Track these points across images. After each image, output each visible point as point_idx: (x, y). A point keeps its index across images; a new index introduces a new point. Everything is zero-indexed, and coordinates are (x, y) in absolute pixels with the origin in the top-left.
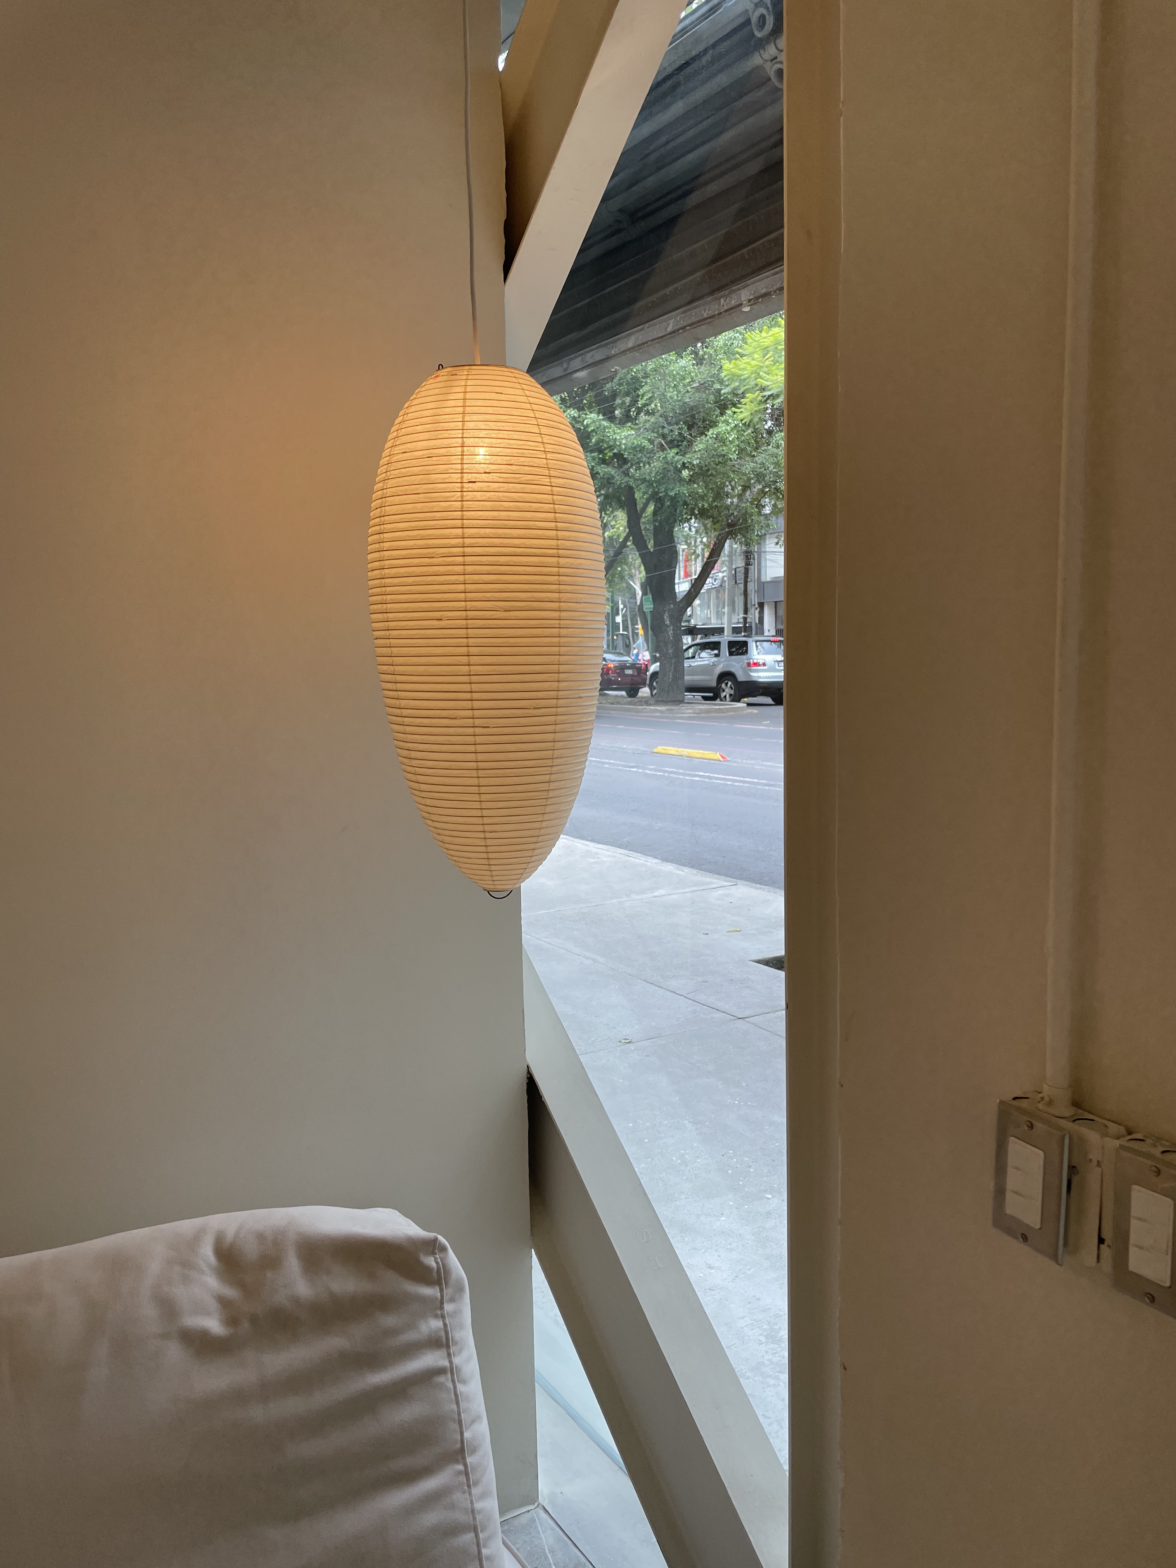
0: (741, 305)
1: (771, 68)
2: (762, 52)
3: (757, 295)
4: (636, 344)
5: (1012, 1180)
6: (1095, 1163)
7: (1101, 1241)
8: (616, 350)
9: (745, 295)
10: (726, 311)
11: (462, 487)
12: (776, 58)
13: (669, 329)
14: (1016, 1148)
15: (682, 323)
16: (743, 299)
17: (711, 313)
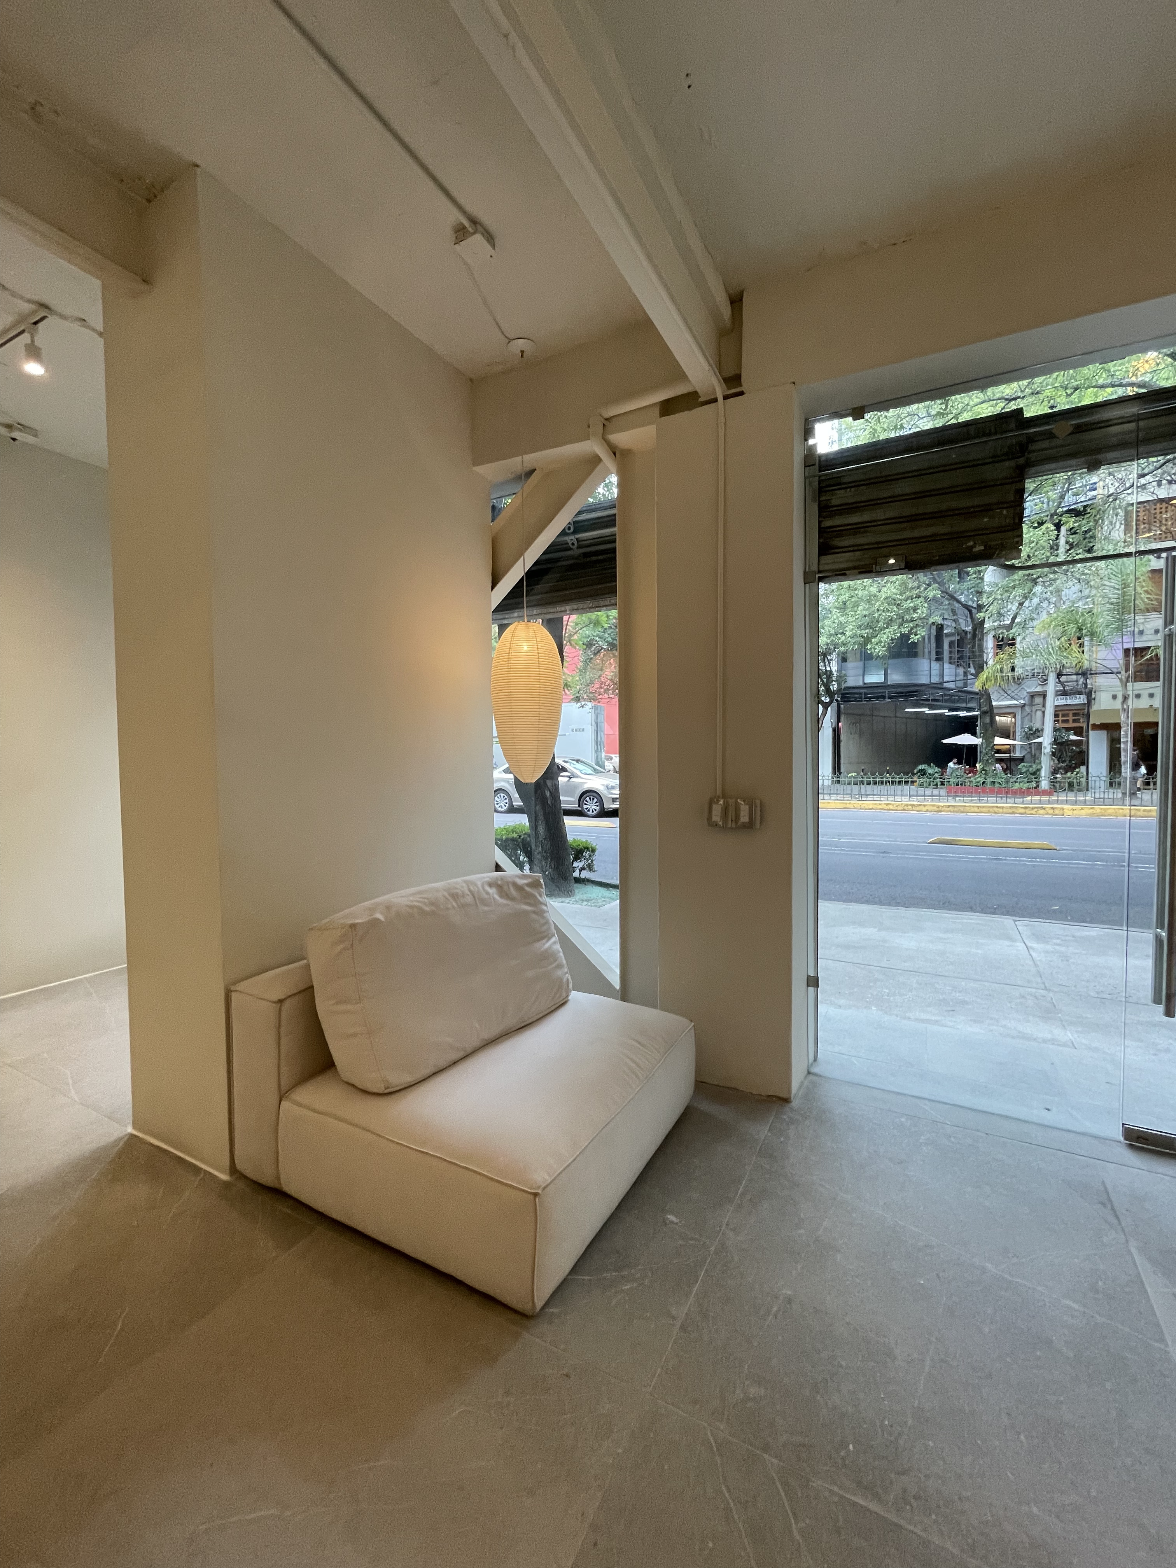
5: (714, 813)
7: (732, 821)
14: (714, 806)
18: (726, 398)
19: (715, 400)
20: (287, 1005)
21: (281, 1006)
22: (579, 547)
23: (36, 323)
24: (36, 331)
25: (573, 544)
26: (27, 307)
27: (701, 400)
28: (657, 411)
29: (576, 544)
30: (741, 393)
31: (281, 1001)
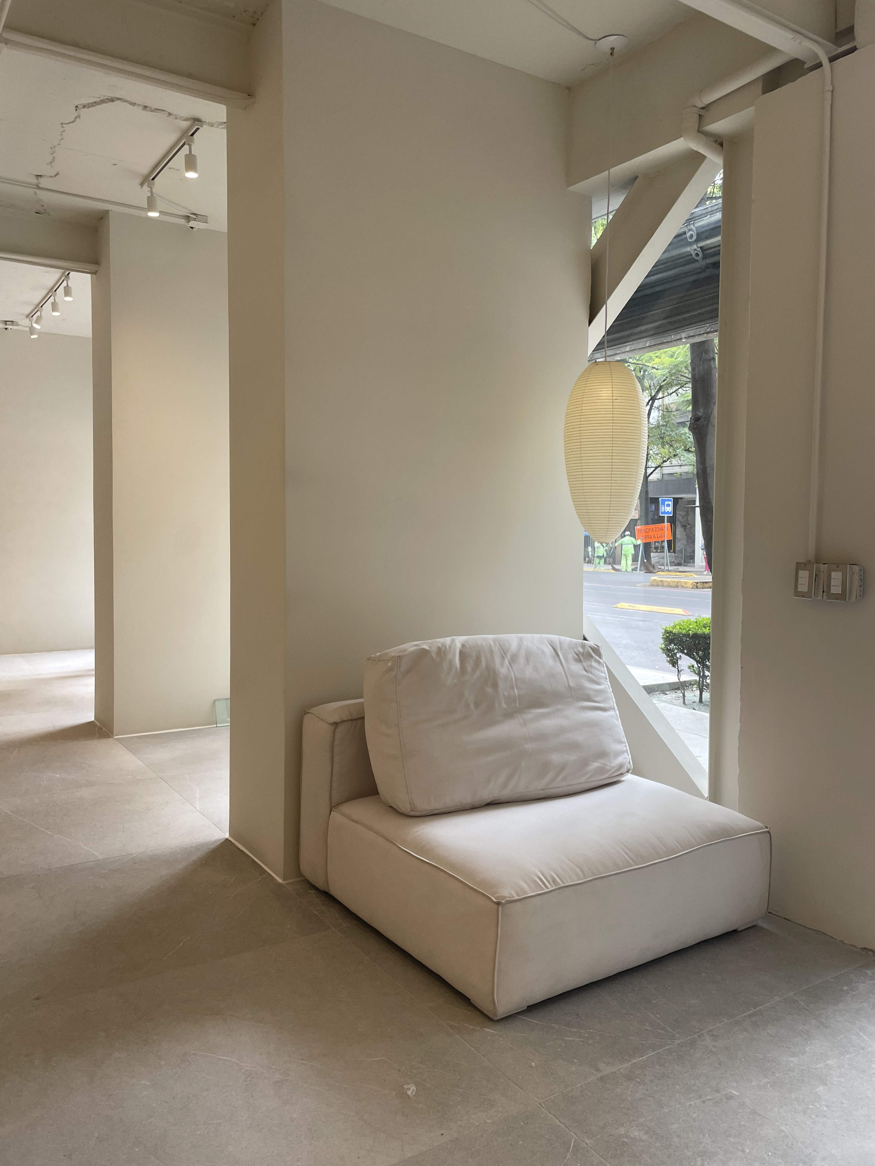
0: (682, 339)
1: (694, 252)
2: (691, 247)
3: (689, 336)
4: (630, 350)
5: (800, 581)
6: (822, 572)
7: (823, 592)
8: (620, 351)
9: (683, 335)
10: (674, 340)
11: (613, 401)
12: (696, 249)
13: (647, 345)
14: (801, 573)
15: (653, 343)
16: (682, 336)
17: (668, 341)
18: (832, 59)
19: (819, 65)
20: (341, 728)
21: (335, 729)
22: (704, 258)
23: (192, 135)
24: (193, 141)
25: (697, 255)
26: (185, 124)
27: (806, 66)
28: (759, 87)
29: (701, 254)
30: (854, 49)
31: (336, 724)
